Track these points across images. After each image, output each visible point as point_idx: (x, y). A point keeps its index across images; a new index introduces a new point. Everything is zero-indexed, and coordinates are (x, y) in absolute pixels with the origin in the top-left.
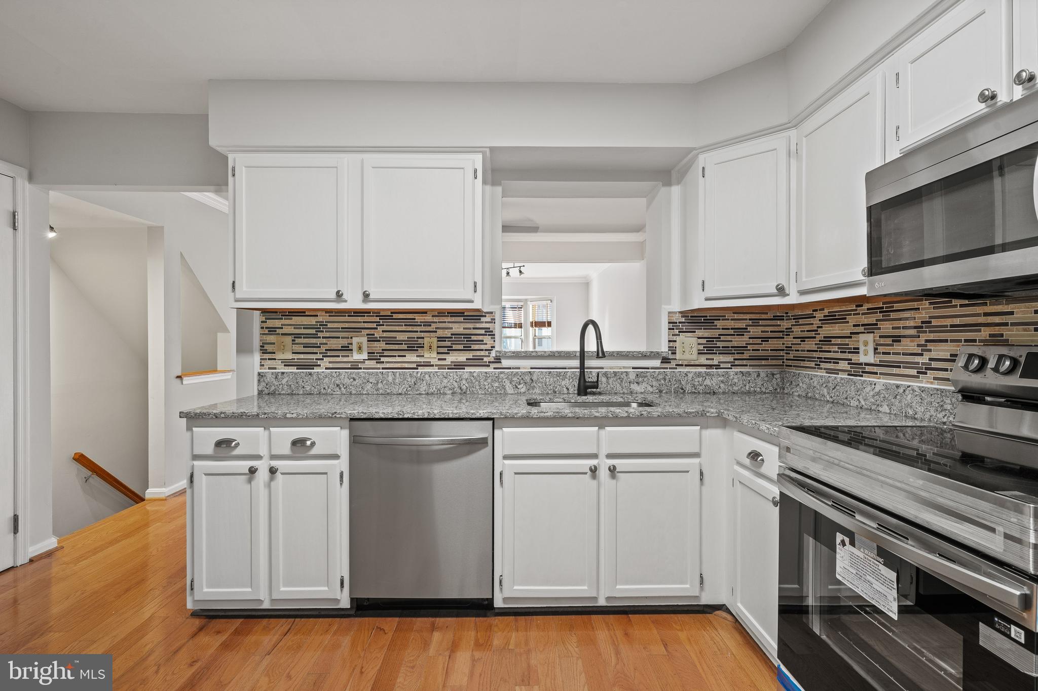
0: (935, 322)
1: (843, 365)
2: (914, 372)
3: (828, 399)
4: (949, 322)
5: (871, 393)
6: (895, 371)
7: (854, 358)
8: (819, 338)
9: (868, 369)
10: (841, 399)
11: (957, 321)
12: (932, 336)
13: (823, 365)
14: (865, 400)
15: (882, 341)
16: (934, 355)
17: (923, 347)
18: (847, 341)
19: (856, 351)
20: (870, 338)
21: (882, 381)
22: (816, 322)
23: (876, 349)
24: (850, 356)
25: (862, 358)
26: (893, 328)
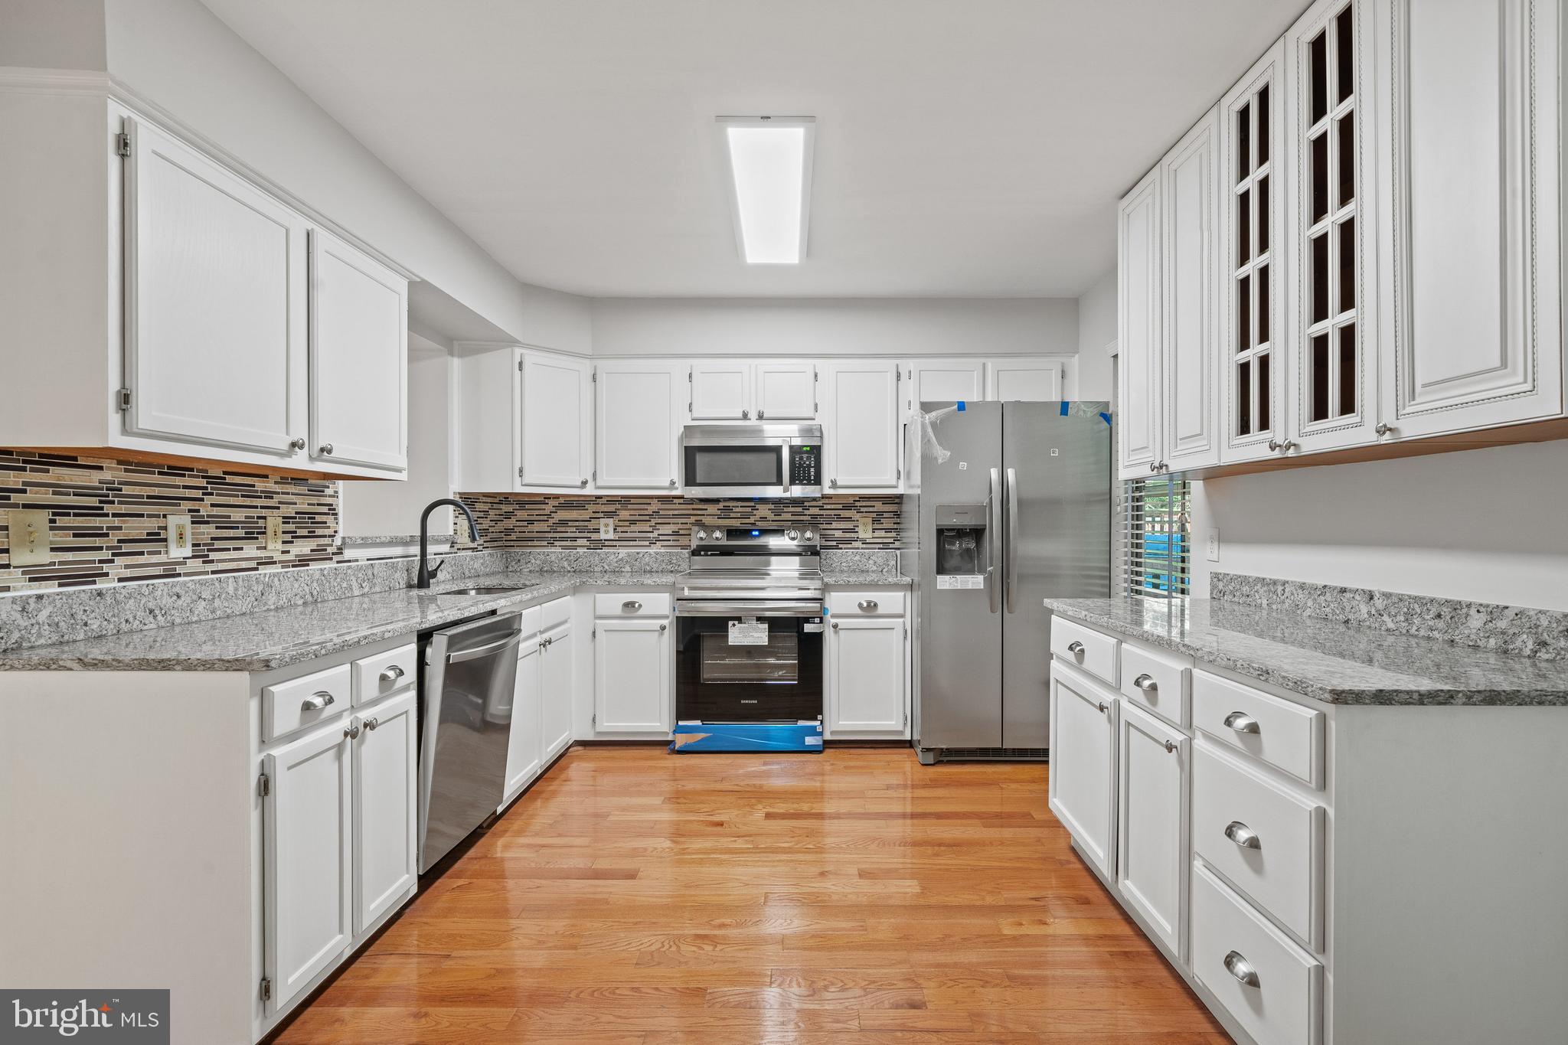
0: (661, 512)
1: (584, 542)
2: (647, 543)
3: (569, 569)
4: (671, 512)
5: (615, 560)
6: (631, 543)
7: (594, 536)
8: (551, 521)
9: (607, 543)
10: (584, 567)
11: (676, 512)
12: (660, 521)
13: (556, 543)
14: (608, 566)
15: (621, 524)
16: (661, 532)
17: (654, 528)
18: (586, 523)
19: (597, 531)
20: (610, 521)
21: (623, 552)
22: (548, 508)
23: (615, 529)
24: (589, 535)
25: (603, 536)
26: (630, 515)
